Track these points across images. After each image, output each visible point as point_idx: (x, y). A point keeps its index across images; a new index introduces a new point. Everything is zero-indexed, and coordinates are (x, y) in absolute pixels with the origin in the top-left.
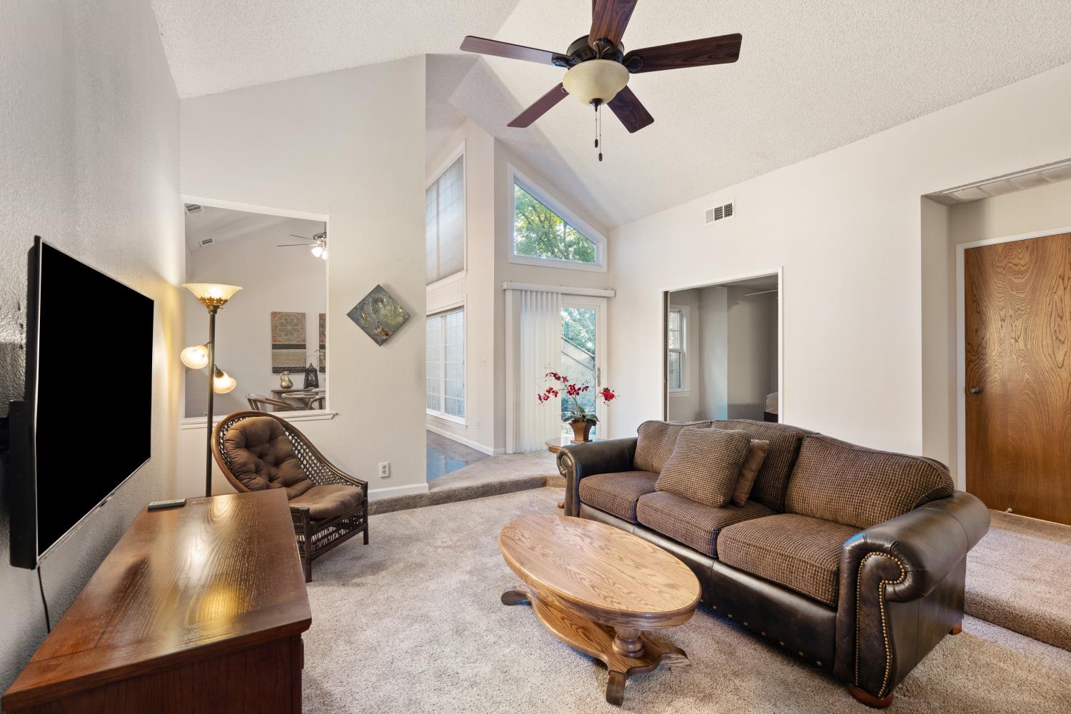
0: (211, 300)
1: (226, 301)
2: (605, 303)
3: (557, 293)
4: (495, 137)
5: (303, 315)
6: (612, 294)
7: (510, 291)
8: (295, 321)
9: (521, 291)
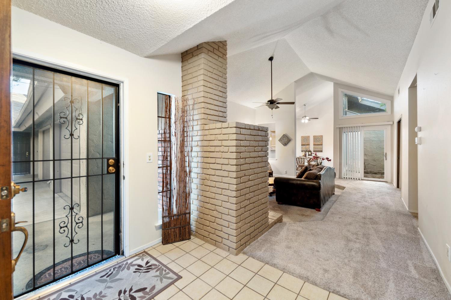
2: (389, 127)
3: (359, 127)
4: (334, 83)
5: (309, 137)
6: (391, 123)
7: (338, 128)
8: (307, 138)
9: (343, 128)
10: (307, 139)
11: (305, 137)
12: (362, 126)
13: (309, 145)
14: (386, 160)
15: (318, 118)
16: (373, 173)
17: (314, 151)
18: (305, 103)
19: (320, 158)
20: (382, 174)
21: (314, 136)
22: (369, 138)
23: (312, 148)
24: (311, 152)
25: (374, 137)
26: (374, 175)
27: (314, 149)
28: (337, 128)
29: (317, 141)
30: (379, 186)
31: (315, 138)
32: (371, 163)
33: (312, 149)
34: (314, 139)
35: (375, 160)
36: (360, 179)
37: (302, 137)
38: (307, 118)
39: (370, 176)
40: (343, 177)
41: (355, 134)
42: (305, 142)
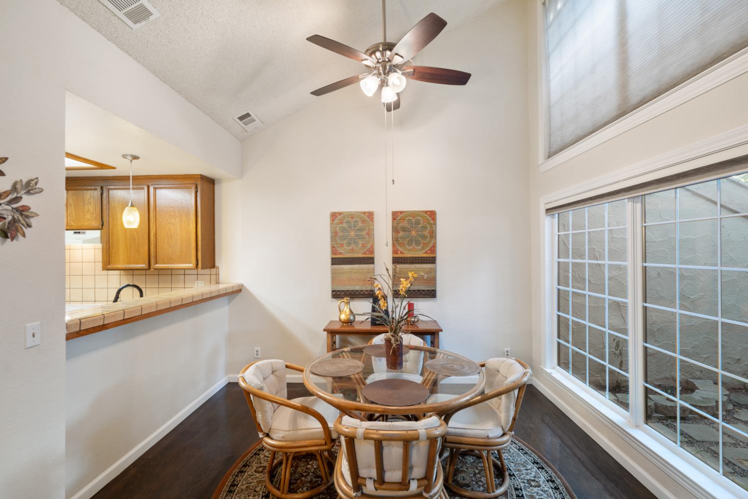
5: (370, 215)
8: (360, 224)
10: (361, 230)
11: (352, 215)
13: (370, 261)
21: (395, 215)
23: (383, 276)
27: (394, 284)
29: (409, 242)
31: (403, 223)
33: (384, 285)
34: (395, 228)
37: (333, 216)
42: (349, 244)
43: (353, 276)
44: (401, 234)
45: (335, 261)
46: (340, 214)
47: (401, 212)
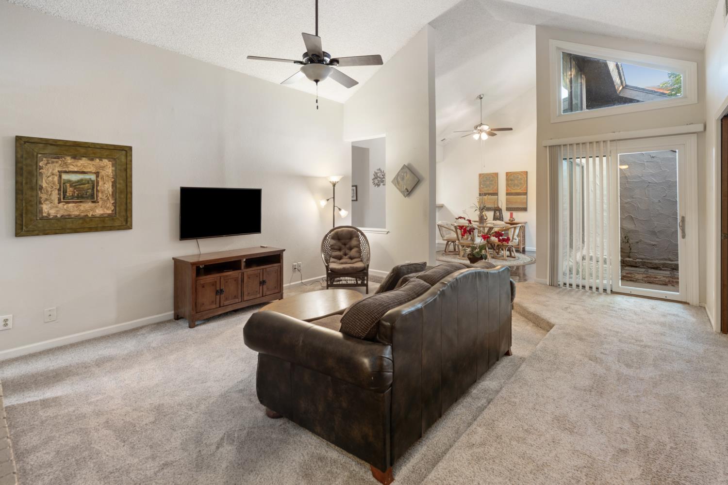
0: (333, 182)
1: (338, 182)
2: (693, 140)
3: (604, 141)
4: (536, 25)
5: (497, 174)
6: (699, 128)
7: (548, 148)
8: (491, 178)
9: (560, 146)
10: (492, 181)
11: (488, 175)
12: (610, 141)
13: (496, 194)
14: (684, 237)
15: (511, 129)
16: (650, 265)
17: (508, 209)
18: (480, 94)
19: (515, 228)
20: (673, 269)
21: (507, 174)
22: (640, 177)
23: (502, 201)
24: (500, 210)
25: (652, 175)
26: (653, 271)
27: (507, 205)
28: (546, 147)
29: (514, 185)
30: (662, 319)
31: (511, 177)
32: (646, 241)
33: (503, 204)
34: (507, 180)
35: (654, 233)
36: (609, 291)
37: (480, 175)
38: (486, 128)
39: (640, 277)
40: (561, 284)
41: (594, 161)
42: (486, 187)
43: (489, 201)
44: (510, 182)
45: (480, 195)
46: (483, 174)
47: (510, 172)
